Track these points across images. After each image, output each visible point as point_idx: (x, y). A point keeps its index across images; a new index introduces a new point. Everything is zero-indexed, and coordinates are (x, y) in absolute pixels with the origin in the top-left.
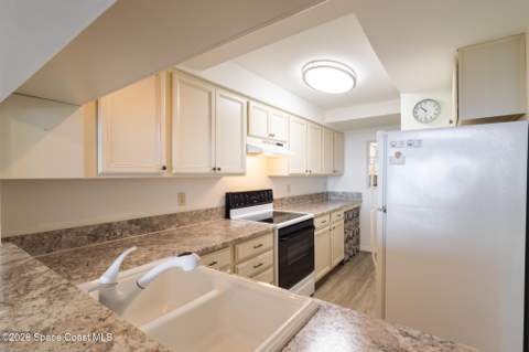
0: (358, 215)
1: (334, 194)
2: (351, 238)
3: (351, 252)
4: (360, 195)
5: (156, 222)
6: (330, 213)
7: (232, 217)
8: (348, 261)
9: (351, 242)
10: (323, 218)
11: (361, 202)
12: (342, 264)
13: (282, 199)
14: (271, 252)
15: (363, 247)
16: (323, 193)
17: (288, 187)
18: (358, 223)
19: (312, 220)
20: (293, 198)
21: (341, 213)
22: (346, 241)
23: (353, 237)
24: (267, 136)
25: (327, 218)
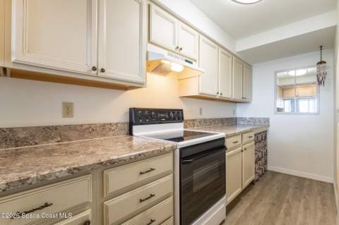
0: (266, 138)
1: (242, 119)
2: (260, 160)
3: (260, 172)
4: (267, 120)
5: (21, 135)
6: (242, 134)
7: (134, 133)
8: (257, 180)
9: (260, 162)
10: (234, 139)
11: (269, 126)
12: (252, 183)
13: (193, 120)
14: (170, 177)
15: (270, 168)
16: (232, 118)
17: (201, 109)
18: (266, 145)
19: (223, 139)
20: (205, 121)
21: (252, 134)
22: (256, 163)
23: (261, 158)
24: (173, 48)
25: (238, 138)
